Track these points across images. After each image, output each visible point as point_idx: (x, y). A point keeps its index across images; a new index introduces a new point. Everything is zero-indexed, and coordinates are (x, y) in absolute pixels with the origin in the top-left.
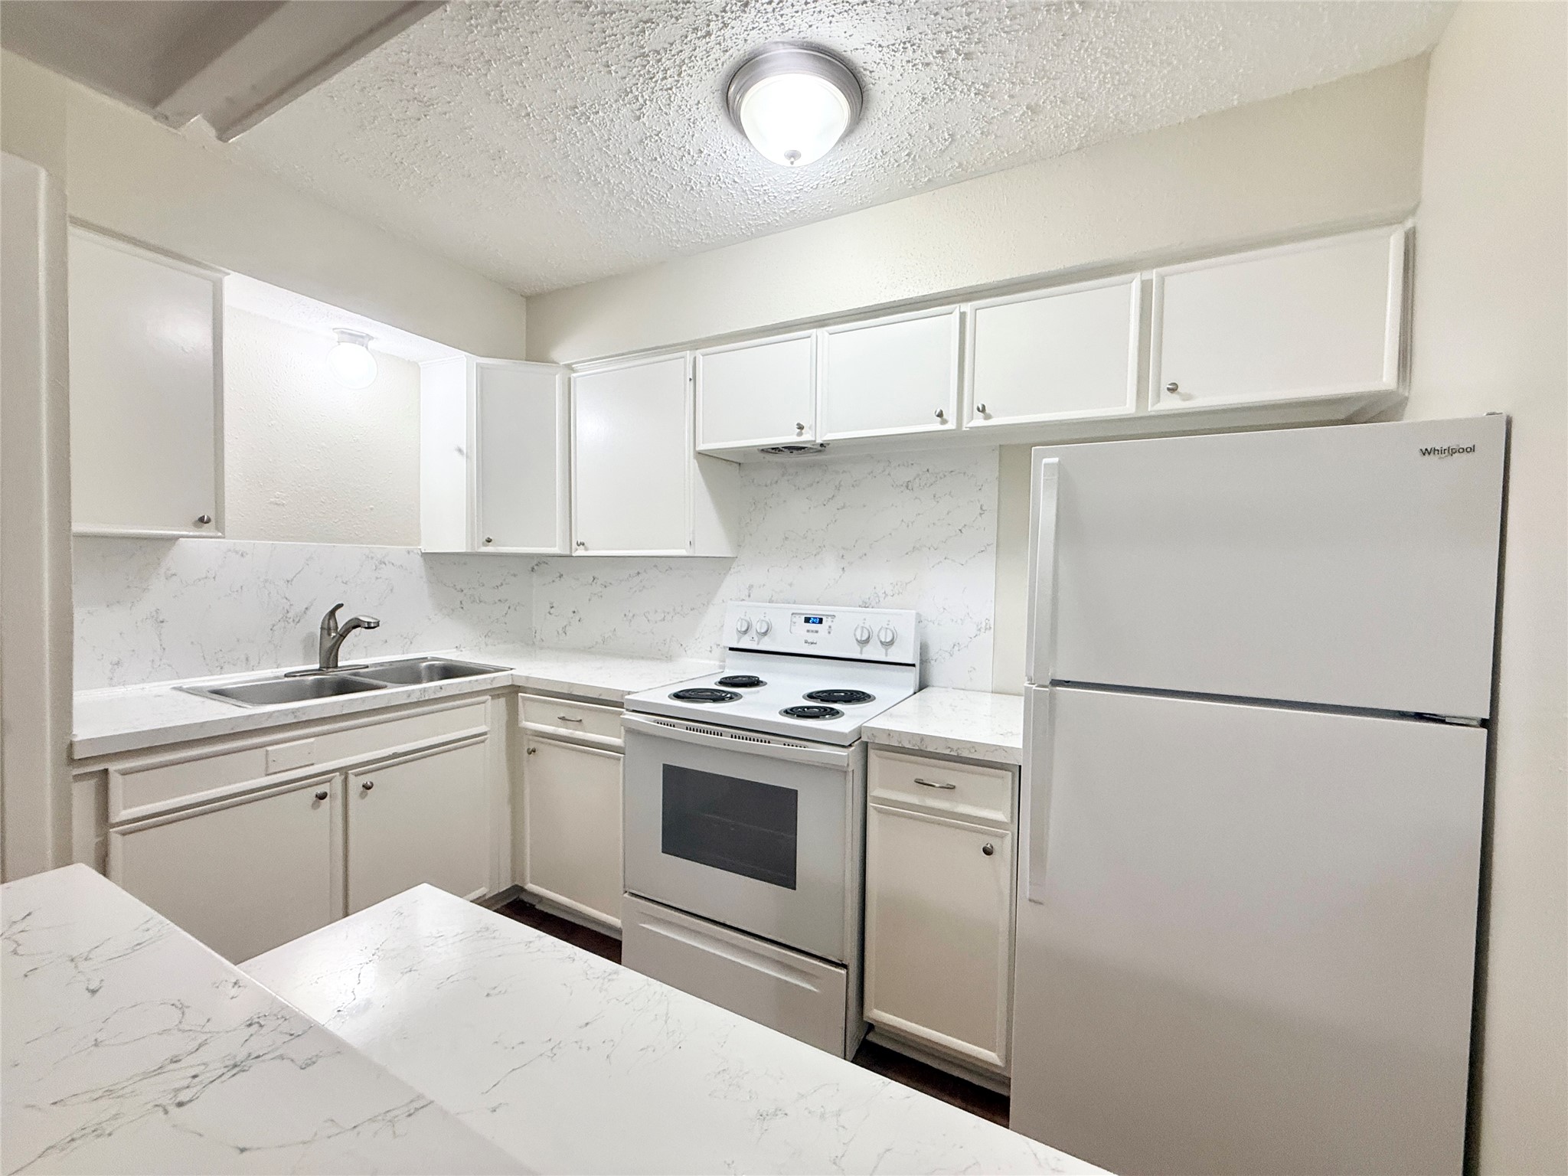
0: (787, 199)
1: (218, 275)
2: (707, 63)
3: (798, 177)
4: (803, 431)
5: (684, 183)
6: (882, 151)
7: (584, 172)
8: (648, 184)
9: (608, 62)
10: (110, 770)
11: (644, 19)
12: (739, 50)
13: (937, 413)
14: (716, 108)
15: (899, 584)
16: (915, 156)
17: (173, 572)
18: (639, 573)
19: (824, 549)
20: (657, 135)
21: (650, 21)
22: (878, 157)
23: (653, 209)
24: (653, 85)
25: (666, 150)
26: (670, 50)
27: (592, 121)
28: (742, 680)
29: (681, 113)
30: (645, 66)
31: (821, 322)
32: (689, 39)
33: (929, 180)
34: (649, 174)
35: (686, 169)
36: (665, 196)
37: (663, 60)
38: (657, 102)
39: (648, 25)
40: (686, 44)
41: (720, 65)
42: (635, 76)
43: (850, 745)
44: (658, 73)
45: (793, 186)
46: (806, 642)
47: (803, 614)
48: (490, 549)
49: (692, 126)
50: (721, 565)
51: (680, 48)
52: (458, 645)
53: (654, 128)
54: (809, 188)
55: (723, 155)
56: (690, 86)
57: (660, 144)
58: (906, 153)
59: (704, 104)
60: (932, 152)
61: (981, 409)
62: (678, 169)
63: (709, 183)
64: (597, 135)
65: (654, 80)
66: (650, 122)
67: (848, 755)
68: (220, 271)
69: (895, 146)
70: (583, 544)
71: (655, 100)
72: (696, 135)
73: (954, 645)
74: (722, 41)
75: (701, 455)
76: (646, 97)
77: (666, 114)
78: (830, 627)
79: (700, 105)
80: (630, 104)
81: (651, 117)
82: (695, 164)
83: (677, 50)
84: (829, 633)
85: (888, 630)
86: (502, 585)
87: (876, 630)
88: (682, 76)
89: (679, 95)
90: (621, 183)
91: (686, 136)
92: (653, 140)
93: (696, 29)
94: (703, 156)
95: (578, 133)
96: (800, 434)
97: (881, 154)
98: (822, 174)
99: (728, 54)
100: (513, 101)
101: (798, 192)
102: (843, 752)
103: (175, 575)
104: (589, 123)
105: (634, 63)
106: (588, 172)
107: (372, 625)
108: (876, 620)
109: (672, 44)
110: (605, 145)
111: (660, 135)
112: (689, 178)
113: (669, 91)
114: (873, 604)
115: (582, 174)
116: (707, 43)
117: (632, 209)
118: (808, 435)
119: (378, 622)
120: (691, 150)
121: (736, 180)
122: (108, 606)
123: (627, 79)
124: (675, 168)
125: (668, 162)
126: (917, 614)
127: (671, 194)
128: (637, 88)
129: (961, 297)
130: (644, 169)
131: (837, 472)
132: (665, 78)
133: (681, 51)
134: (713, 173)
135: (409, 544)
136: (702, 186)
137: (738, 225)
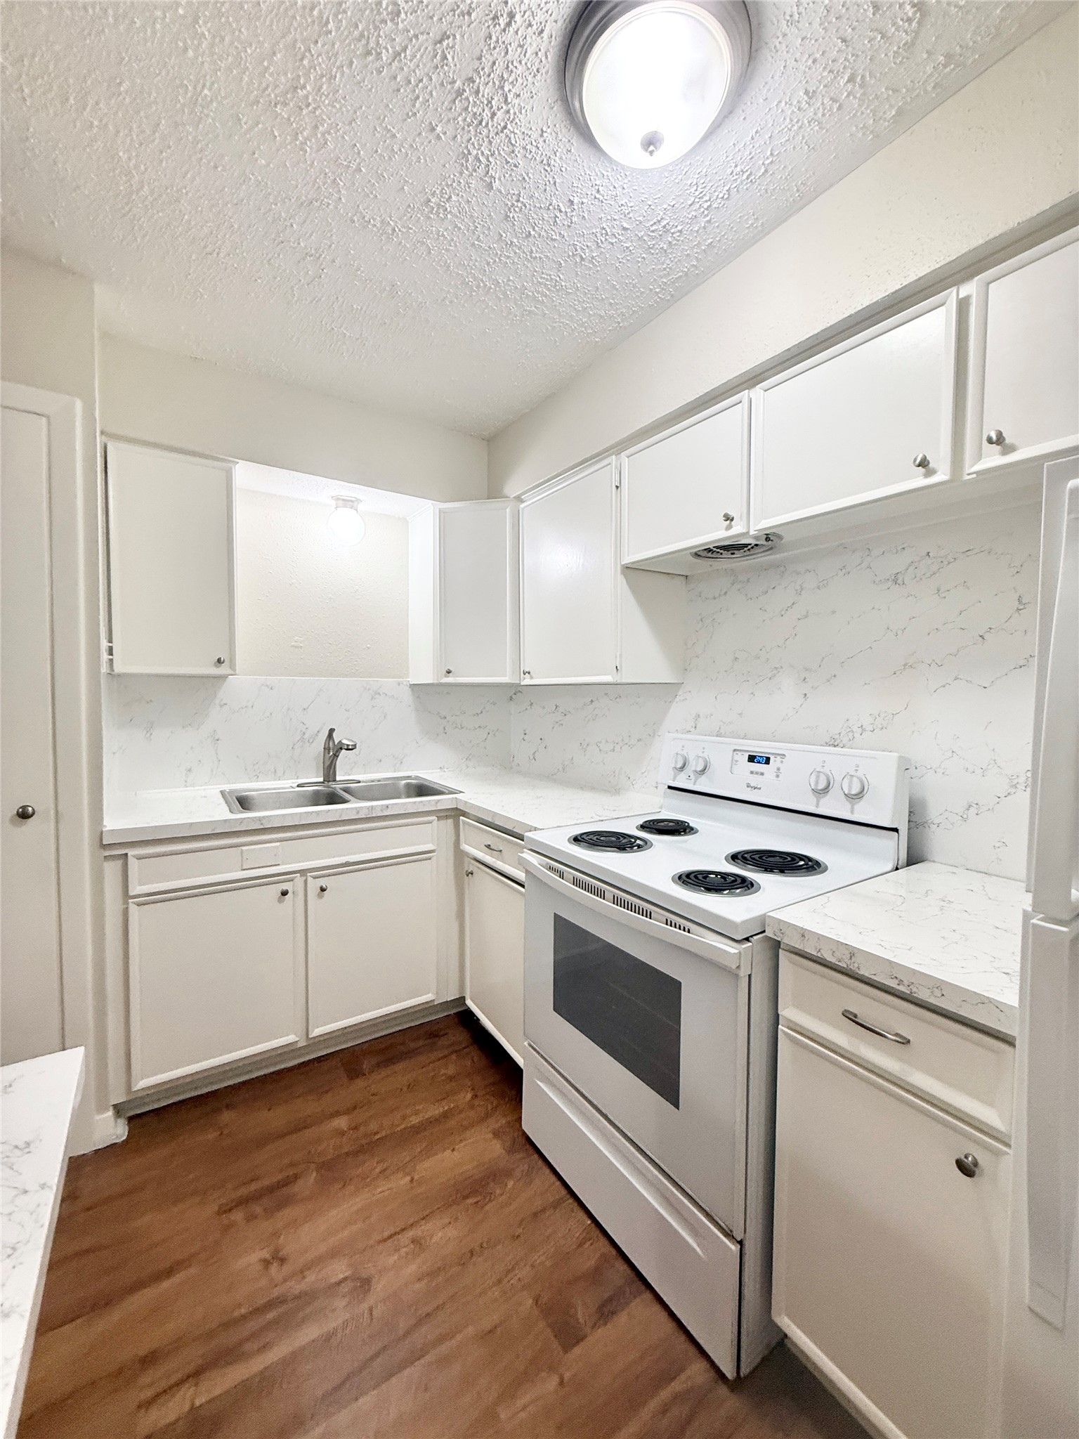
0: (696, 229)
1: (230, 465)
2: (529, 65)
3: (700, 190)
4: (733, 523)
5: (571, 254)
6: (807, 93)
7: (471, 280)
8: (536, 271)
9: (431, 123)
10: (129, 855)
11: (438, 38)
12: (556, 22)
13: (918, 462)
14: (564, 130)
15: (883, 715)
16: (863, 77)
17: (224, 702)
18: (592, 701)
19: (781, 670)
20: (518, 201)
21: (445, 36)
22: (804, 105)
23: (553, 301)
24: (486, 131)
25: (535, 216)
26: (483, 69)
27: (450, 211)
28: (667, 826)
29: (530, 157)
30: (466, 109)
31: (753, 379)
32: (494, 38)
33: (900, 112)
34: (531, 257)
35: (565, 234)
36: (558, 279)
37: (481, 88)
38: (499, 154)
39: (445, 43)
40: (495, 48)
41: (543, 59)
42: (463, 128)
43: (747, 939)
44: (484, 110)
45: (698, 206)
46: (748, 786)
47: (748, 751)
48: (450, 680)
49: (549, 169)
50: (668, 690)
51: (491, 59)
52: (442, 766)
53: (512, 192)
54: (719, 201)
55: (598, 196)
56: (523, 111)
57: (526, 211)
58: (846, 78)
59: (549, 131)
60: (891, 54)
61: (994, 438)
62: (558, 238)
63: (598, 243)
64: (462, 227)
65: (484, 124)
66: (505, 186)
67: (740, 953)
68: (230, 461)
69: (825, 74)
70: (529, 673)
71: (496, 152)
72: (558, 181)
73: (970, 806)
74: (531, 18)
75: (629, 570)
76: (486, 152)
77: (515, 166)
78: (778, 769)
79: (545, 135)
80: (475, 171)
81: (502, 178)
82: (572, 223)
83: (490, 64)
84: (778, 776)
85: (855, 779)
86: (482, 712)
87: (838, 778)
88: (509, 100)
89: (518, 132)
90: (509, 280)
91: (548, 188)
92: (517, 209)
93: (495, 18)
94: (576, 207)
95: (445, 233)
96: (729, 528)
97: (806, 98)
98: (729, 171)
99: (545, 35)
100: (374, 220)
101: (706, 212)
102: (732, 949)
103: (226, 704)
104: (449, 216)
105: (455, 110)
106: (475, 278)
107: (350, 747)
108: (838, 764)
109: (480, 58)
110: (475, 237)
111: (521, 199)
112: (574, 244)
113: (505, 131)
114: (845, 740)
115: (470, 283)
116: (517, 32)
117: (533, 308)
118: (739, 527)
119: (355, 745)
120: (561, 205)
121: (626, 225)
122: (183, 727)
123: (459, 136)
124: (554, 237)
125: (543, 233)
126: (900, 758)
127: (563, 274)
128: (473, 144)
129: (958, 275)
130: (524, 252)
131: (798, 573)
132: (494, 114)
133: (494, 63)
134: (597, 227)
135: (400, 677)
136: (592, 251)
137: (651, 290)
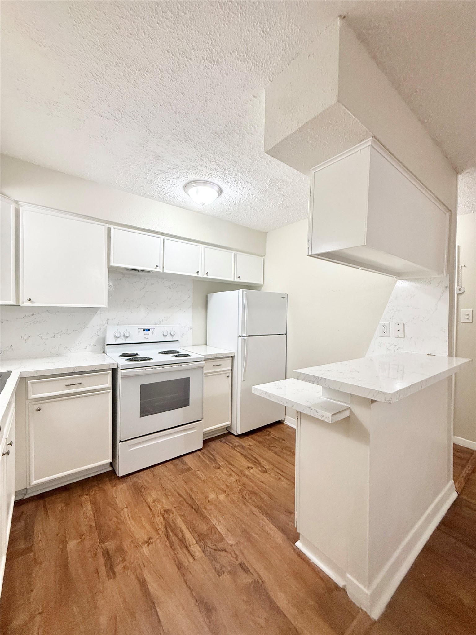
13: (197, 272)
15: (167, 317)
19: (141, 305)
31: (163, 234)
46: (145, 338)
47: (142, 328)
61: (207, 273)
84: (153, 334)
85: (174, 331)
87: (169, 332)
118: (159, 269)
129: (201, 243)
131: (145, 279)
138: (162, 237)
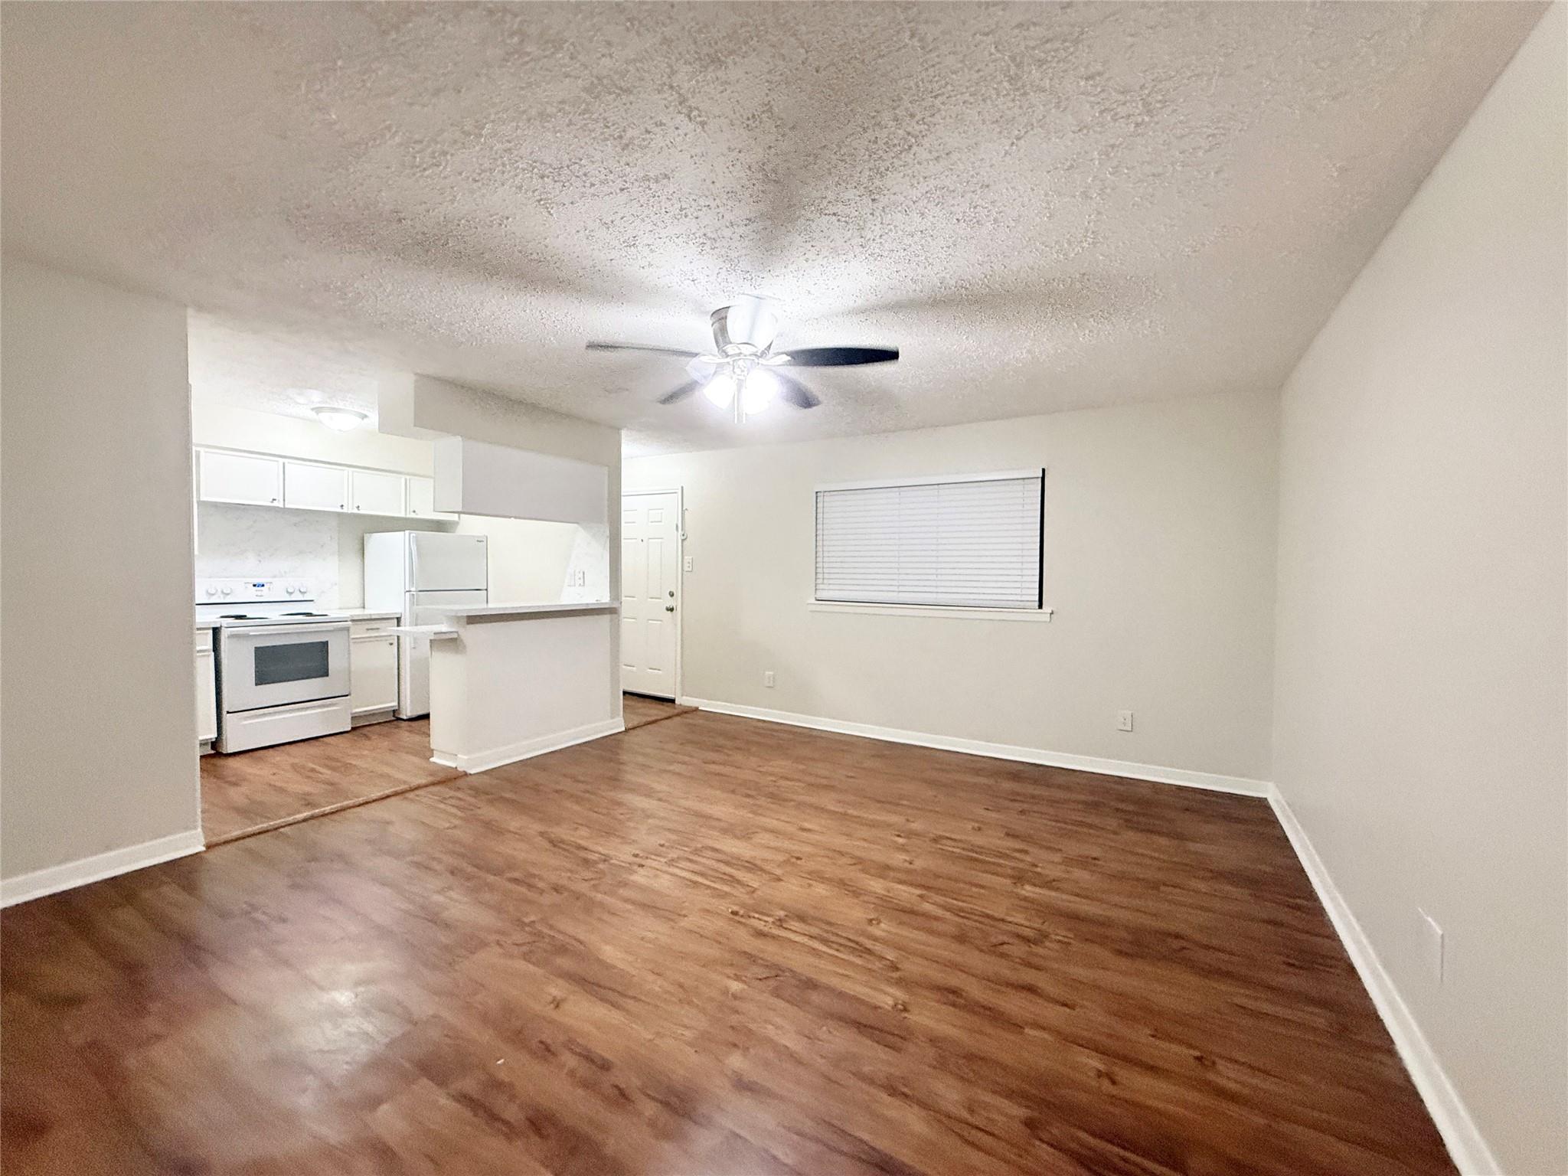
46: (257, 596)
47: (251, 583)
78: (269, 588)
138: (281, 460)
